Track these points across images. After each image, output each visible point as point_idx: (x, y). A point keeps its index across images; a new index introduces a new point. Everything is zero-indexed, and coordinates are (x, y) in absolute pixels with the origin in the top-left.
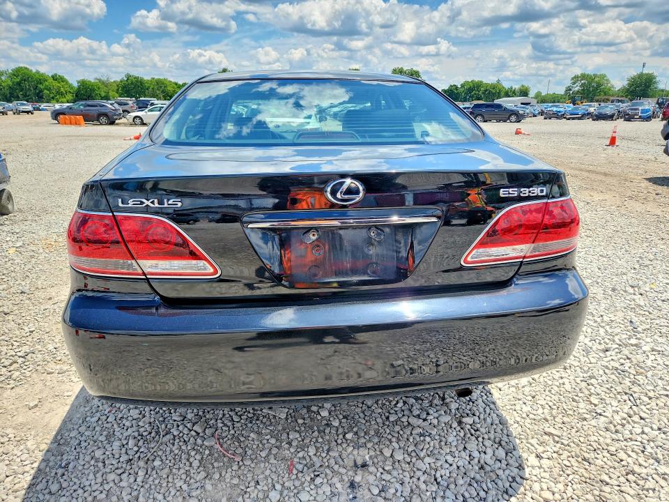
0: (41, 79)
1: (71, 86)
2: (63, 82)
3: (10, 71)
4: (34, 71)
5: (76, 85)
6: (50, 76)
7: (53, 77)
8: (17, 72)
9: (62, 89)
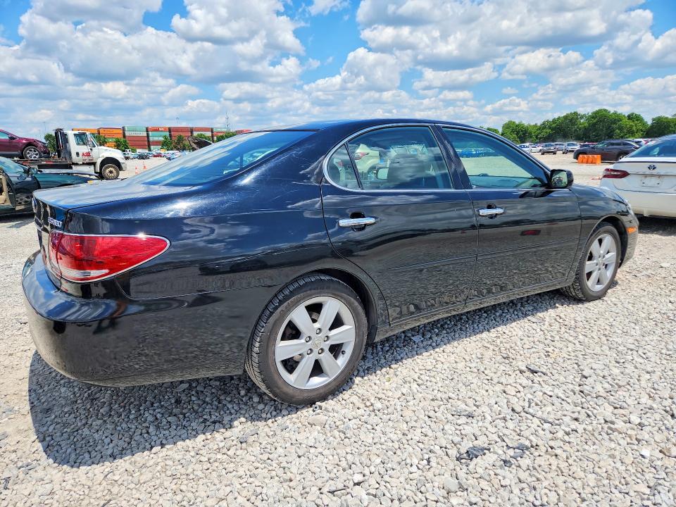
0: (617, 119)
1: (644, 124)
2: (637, 120)
3: (590, 114)
4: (612, 112)
5: (650, 123)
6: (626, 115)
7: (629, 116)
8: (596, 115)
9: (634, 128)
